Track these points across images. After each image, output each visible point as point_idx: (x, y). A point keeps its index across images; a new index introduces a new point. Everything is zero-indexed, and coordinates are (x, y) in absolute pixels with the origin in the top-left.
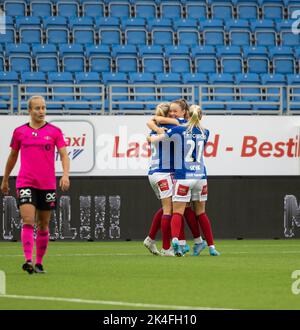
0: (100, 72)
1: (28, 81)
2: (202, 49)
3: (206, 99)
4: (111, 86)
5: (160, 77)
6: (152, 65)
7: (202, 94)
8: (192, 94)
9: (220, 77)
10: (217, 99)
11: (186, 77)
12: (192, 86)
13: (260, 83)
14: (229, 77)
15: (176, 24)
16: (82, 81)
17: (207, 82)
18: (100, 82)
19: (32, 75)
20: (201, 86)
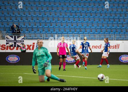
0: (78, 32)
1: (64, 34)
2: (98, 27)
3: (99, 37)
4: (80, 35)
5: (90, 33)
6: (88, 30)
7: (98, 36)
8: (96, 36)
9: (102, 33)
10: (101, 37)
11: (95, 33)
12: (96, 35)
13: (110, 34)
14: (104, 33)
15: (93, 22)
16: (75, 34)
17: (99, 34)
18: (78, 34)
19: (65, 32)
20: (98, 35)
